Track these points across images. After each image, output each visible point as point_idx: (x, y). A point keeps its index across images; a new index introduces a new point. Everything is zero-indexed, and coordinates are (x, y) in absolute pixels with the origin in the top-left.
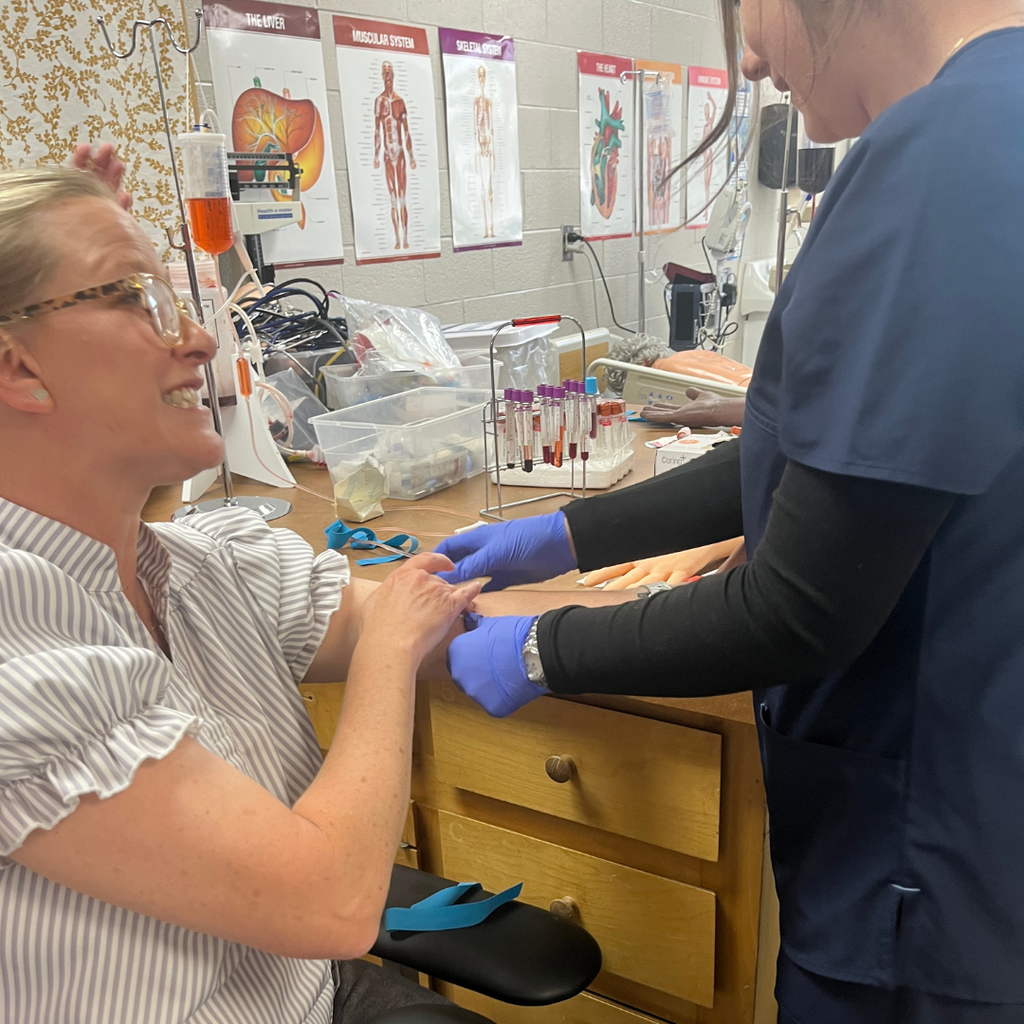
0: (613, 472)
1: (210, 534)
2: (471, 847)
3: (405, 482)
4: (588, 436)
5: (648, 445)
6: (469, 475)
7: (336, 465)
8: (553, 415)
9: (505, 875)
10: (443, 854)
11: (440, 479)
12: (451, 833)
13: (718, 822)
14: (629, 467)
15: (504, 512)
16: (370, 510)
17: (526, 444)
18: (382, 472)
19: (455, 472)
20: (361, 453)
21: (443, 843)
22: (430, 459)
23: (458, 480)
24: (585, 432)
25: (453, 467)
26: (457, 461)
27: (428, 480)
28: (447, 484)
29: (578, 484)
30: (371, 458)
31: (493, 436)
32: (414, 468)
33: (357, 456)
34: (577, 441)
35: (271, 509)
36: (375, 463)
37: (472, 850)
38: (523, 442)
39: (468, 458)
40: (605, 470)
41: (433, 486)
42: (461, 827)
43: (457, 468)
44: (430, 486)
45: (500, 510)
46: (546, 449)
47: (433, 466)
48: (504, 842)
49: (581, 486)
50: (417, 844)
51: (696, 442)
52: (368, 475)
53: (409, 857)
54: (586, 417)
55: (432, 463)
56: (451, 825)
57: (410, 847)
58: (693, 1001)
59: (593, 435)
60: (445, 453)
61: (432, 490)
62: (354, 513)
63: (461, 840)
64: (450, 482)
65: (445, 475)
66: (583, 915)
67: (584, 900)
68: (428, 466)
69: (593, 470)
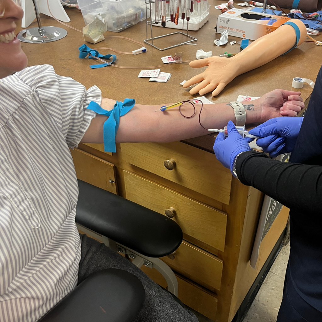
0: (200, 23)
1: (29, 84)
2: (136, 185)
3: (114, 24)
4: (189, 11)
5: (216, 8)
6: (142, 20)
7: (86, 15)
8: (175, 2)
9: (149, 196)
10: (125, 185)
11: (129, 23)
12: (128, 179)
13: (230, 192)
14: (207, 20)
15: (154, 41)
16: (98, 38)
17: (163, 15)
18: (103, 22)
19: (136, 19)
20: (96, 9)
21: (125, 182)
22: (125, 14)
23: (137, 22)
24: (188, 9)
25: (135, 17)
26: (136, 15)
27: (124, 24)
28: (132, 24)
29: (185, 28)
30: (98, 16)
31: (150, 10)
32: (118, 19)
33: (95, 11)
34: (185, 12)
35: (58, 34)
36: (100, 18)
37: (136, 186)
38: (162, 14)
39: (141, 12)
40: (196, 23)
41: (126, 26)
42: (132, 177)
43: (136, 18)
44: (125, 26)
45: (152, 40)
46: (172, 16)
47: (126, 17)
48: (148, 185)
49: (186, 29)
50: (116, 181)
51: (234, 13)
52: (97, 23)
53: (113, 185)
54: (189, 3)
55: (125, 16)
56: (128, 176)
57: (113, 181)
58: (217, 248)
59: (192, 11)
60: (131, 11)
61: (126, 27)
62: (92, 40)
63: (132, 182)
64: (133, 23)
65: (131, 21)
66: (177, 214)
67: (178, 209)
68: (124, 18)
69: (192, 22)
